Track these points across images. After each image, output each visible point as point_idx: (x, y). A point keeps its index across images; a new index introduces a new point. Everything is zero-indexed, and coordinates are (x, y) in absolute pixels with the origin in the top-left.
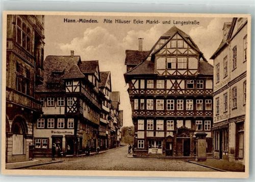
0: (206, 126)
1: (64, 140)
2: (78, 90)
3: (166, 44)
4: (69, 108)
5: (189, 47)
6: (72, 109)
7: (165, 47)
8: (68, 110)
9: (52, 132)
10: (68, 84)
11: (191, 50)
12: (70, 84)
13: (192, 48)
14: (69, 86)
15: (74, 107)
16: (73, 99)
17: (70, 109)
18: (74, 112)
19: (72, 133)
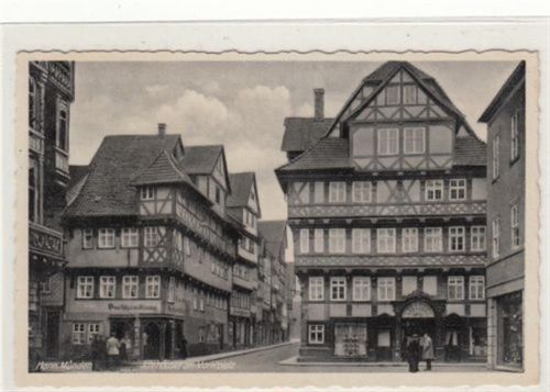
0: (473, 288)
1: (137, 324)
2: (168, 210)
3: (374, 97)
4: (148, 252)
5: (431, 102)
6: (156, 255)
7: (372, 104)
8: (146, 256)
9: (111, 306)
10: (145, 196)
11: (436, 108)
12: (151, 196)
13: (437, 102)
14: (149, 201)
15: (161, 250)
16: (159, 231)
17: (151, 255)
18: (161, 260)
19: (155, 308)
